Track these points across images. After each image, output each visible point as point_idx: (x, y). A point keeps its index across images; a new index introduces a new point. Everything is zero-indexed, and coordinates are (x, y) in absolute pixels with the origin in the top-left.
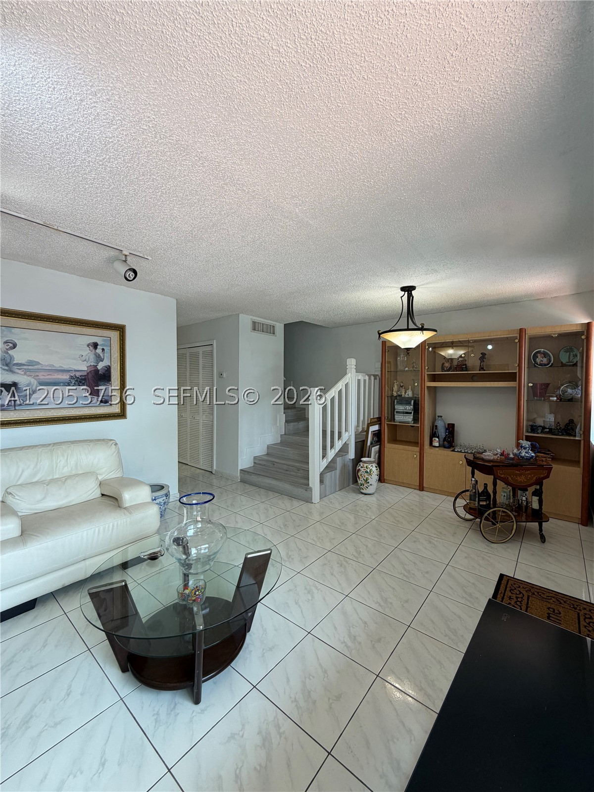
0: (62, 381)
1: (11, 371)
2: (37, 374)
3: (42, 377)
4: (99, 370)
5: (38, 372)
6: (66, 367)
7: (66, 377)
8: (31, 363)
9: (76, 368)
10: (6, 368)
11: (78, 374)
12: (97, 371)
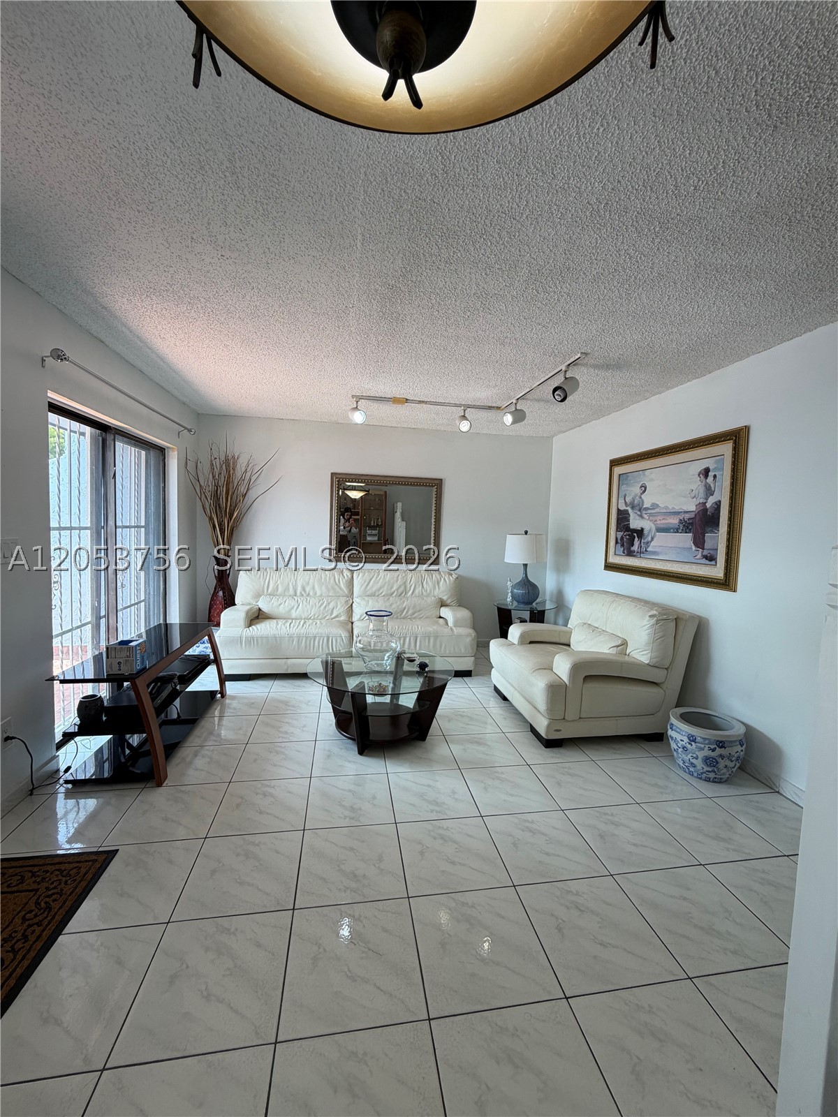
0: (671, 526)
1: (641, 516)
2: (656, 518)
3: (659, 522)
4: (707, 509)
5: (657, 516)
6: (677, 508)
7: (674, 521)
8: (655, 506)
9: (685, 508)
10: (639, 513)
11: (687, 516)
12: (705, 510)
